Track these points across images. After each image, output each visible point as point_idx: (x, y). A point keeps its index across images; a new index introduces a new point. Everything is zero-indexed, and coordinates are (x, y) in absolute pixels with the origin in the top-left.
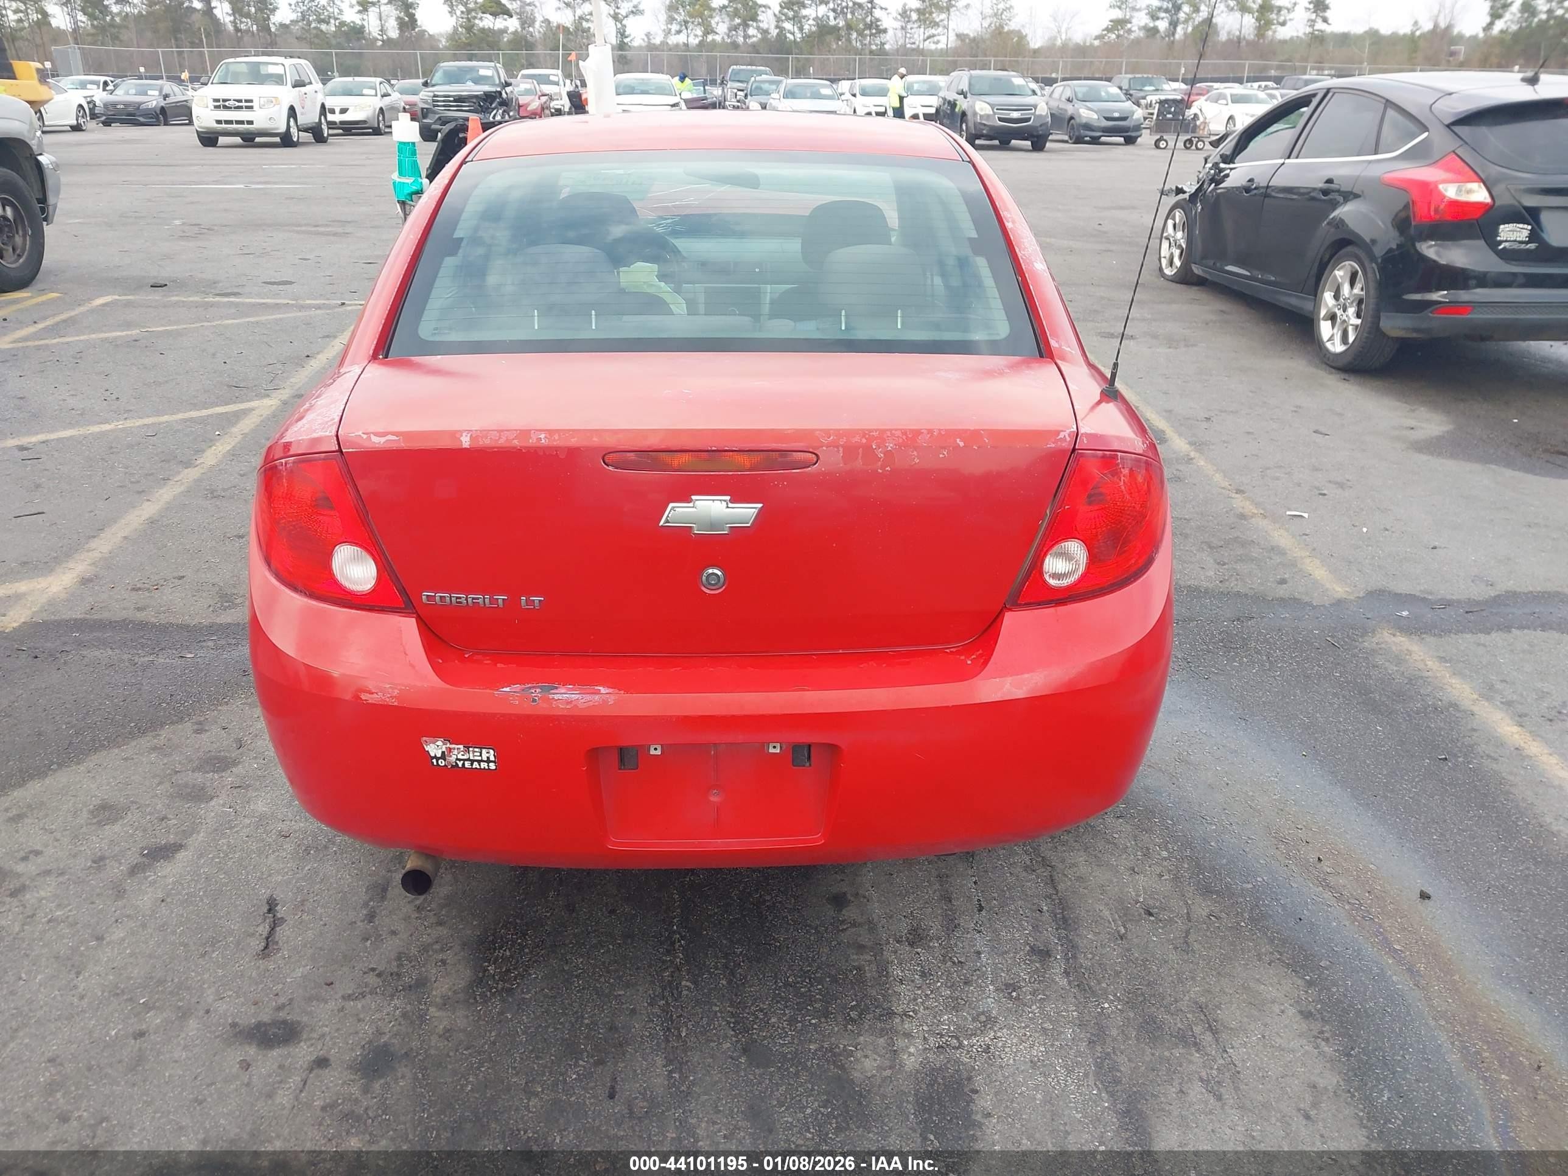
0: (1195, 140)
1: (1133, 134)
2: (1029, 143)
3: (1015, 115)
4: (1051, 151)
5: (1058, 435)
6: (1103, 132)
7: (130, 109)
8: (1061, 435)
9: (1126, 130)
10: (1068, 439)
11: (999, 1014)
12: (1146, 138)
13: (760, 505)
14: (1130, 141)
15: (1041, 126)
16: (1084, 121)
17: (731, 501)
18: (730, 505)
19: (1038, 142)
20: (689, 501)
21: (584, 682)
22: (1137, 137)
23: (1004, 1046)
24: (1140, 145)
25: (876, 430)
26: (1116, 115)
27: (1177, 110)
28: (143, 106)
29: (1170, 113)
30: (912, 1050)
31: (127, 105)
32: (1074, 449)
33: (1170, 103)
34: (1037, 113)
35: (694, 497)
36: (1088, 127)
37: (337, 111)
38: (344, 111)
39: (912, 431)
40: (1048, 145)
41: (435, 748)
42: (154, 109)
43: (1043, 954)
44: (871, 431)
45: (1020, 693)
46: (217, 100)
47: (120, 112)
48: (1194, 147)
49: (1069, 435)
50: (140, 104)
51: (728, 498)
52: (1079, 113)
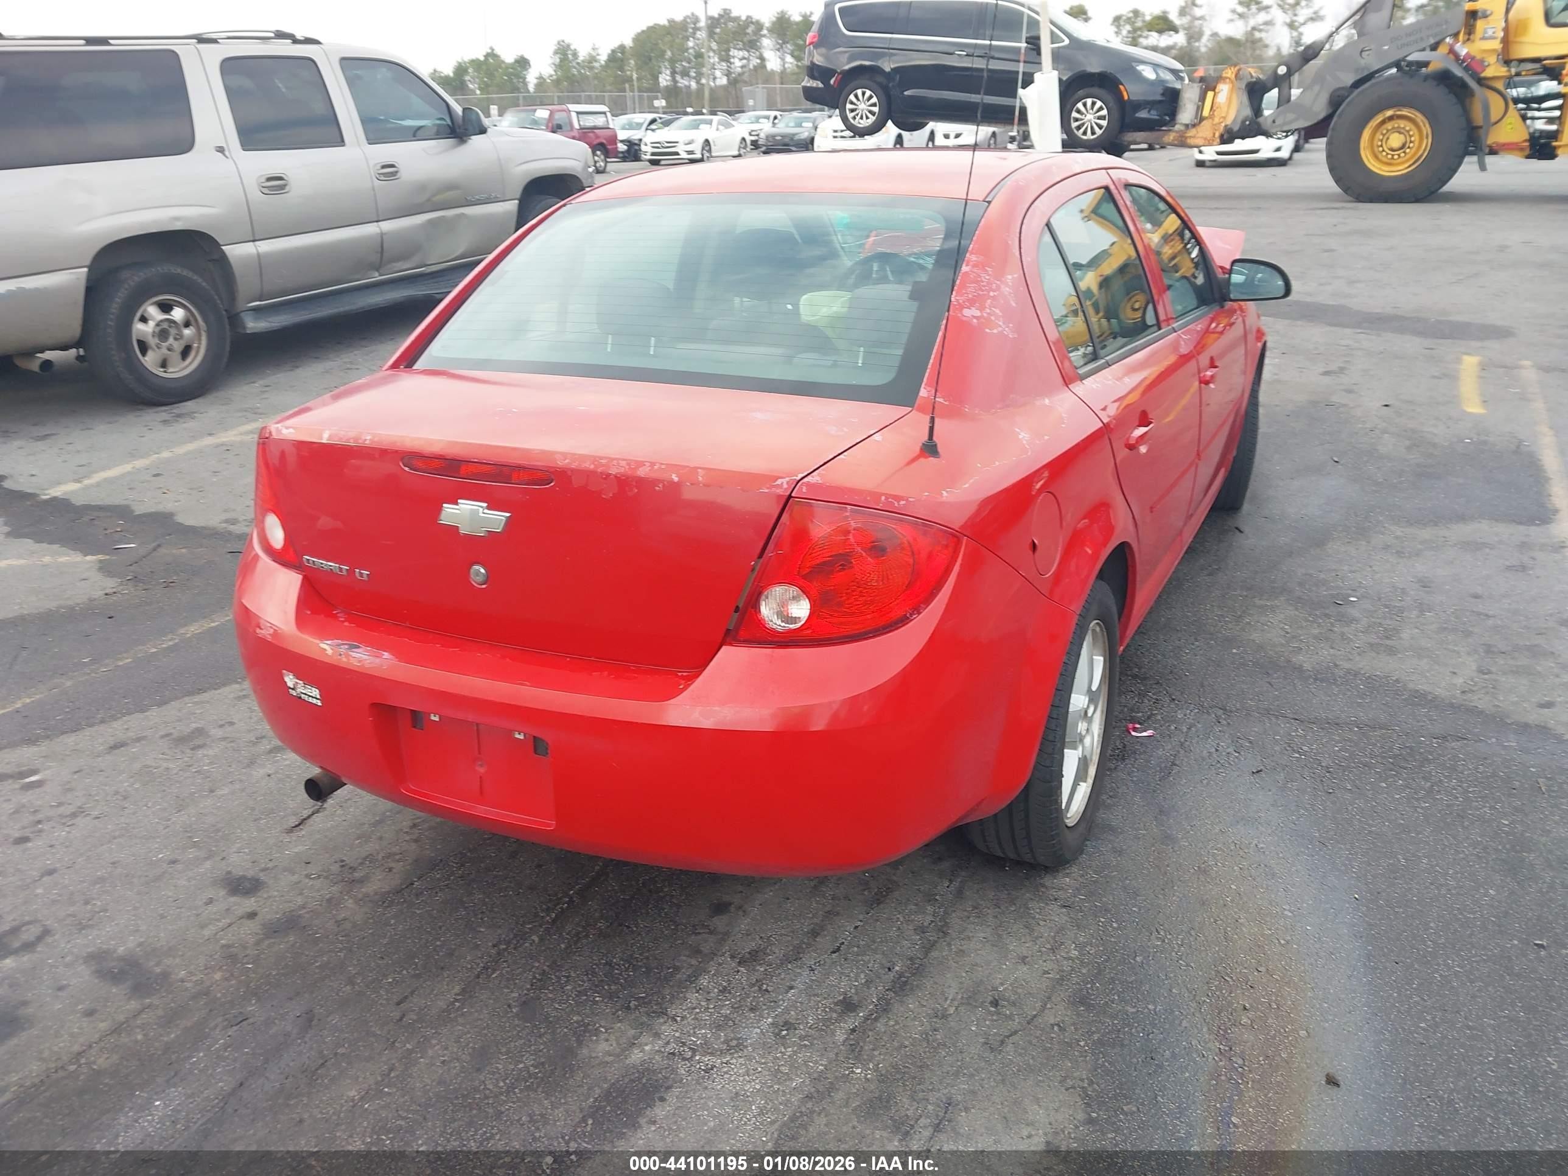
5: (776, 480)
7: (787, 140)
8: (779, 482)
10: (785, 486)
11: (751, 1045)
13: (508, 515)
17: (488, 508)
18: (486, 511)
20: (457, 504)
21: (378, 646)
23: (726, 1073)
25: (606, 458)
28: (797, 137)
30: (647, 1048)
31: (783, 136)
32: (790, 497)
35: (459, 501)
37: (952, 136)
38: (957, 136)
39: (636, 462)
41: (290, 680)
42: (804, 140)
43: (848, 1006)
44: (601, 458)
45: (707, 723)
46: (835, 131)
47: (777, 143)
49: (788, 483)
50: (794, 135)
51: (485, 505)
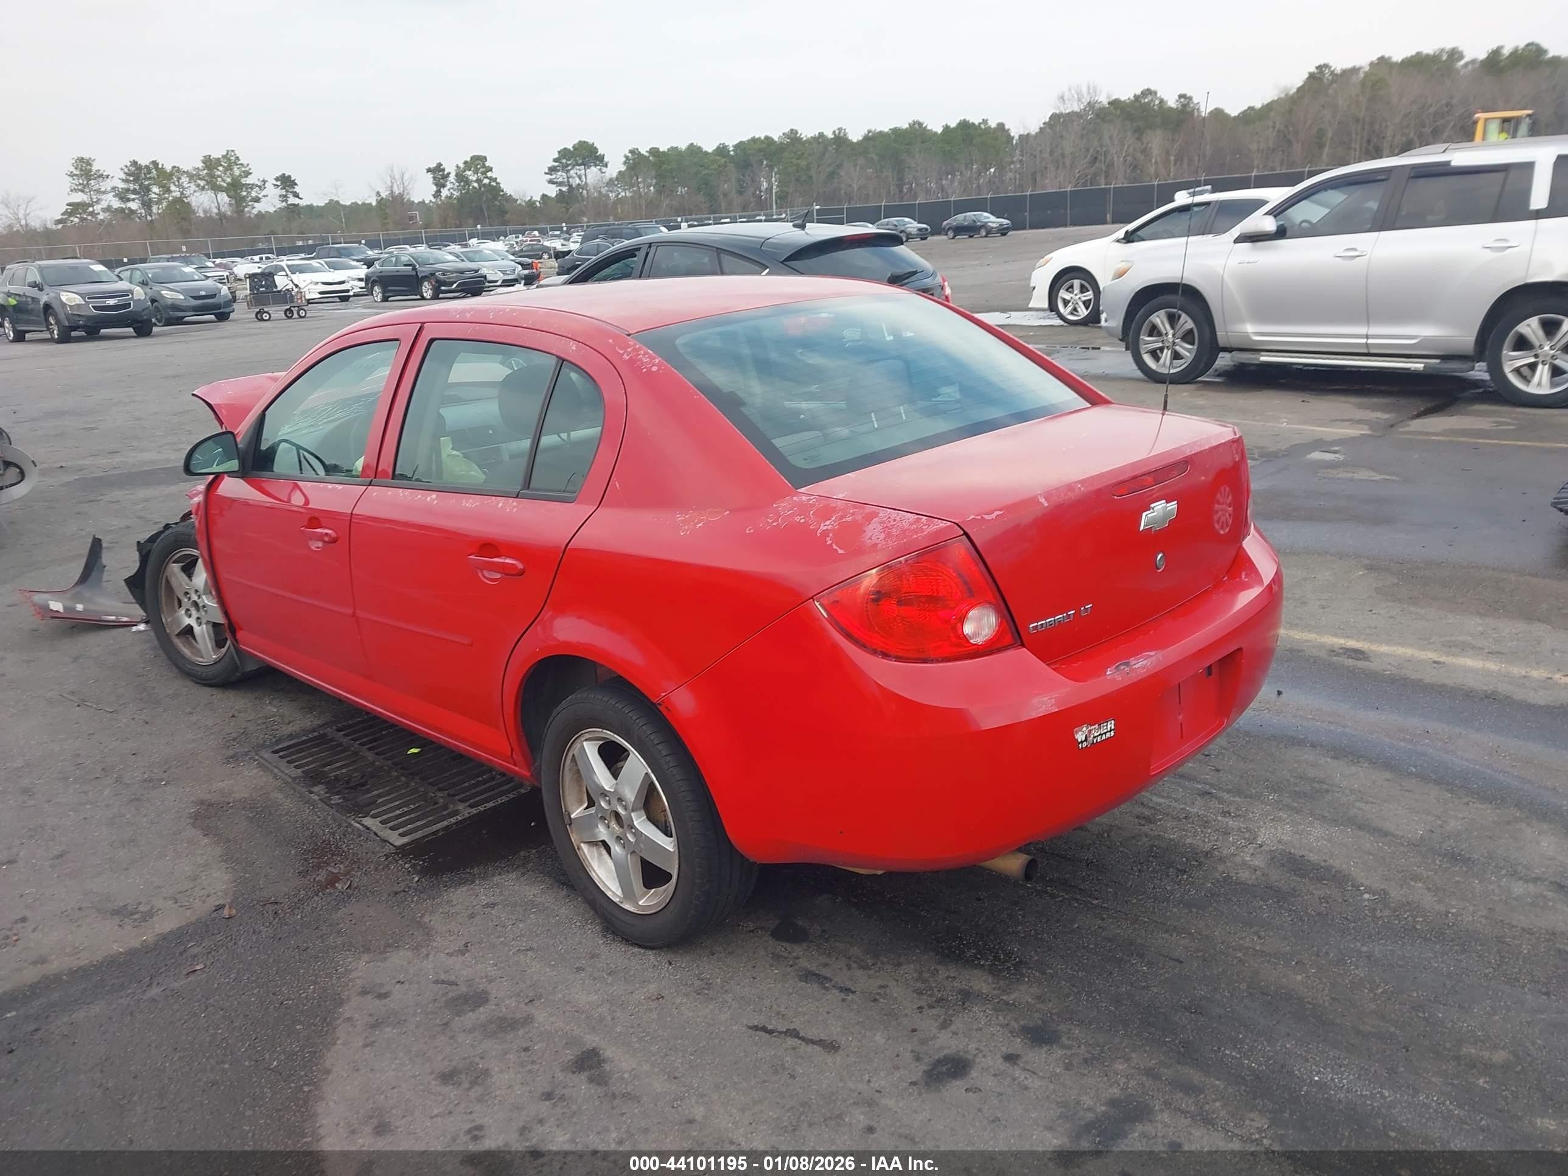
0: (295, 310)
1: (226, 310)
2: (131, 330)
3: (111, 302)
4: (158, 335)
6: (194, 311)
9: (218, 306)
12: (241, 312)
13: (1177, 501)
14: (223, 317)
15: (144, 310)
16: (170, 302)
18: (1165, 505)
19: (142, 327)
20: (1149, 508)
22: (229, 313)
24: (233, 321)
26: (203, 293)
27: (268, 283)
29: (262, 286)
33: (259, 277)
34: (135, 298)
36: (175, 307)
40: (155, 329)
48: (295, 315)
51: (1163, 501)
52: (162, 296)
